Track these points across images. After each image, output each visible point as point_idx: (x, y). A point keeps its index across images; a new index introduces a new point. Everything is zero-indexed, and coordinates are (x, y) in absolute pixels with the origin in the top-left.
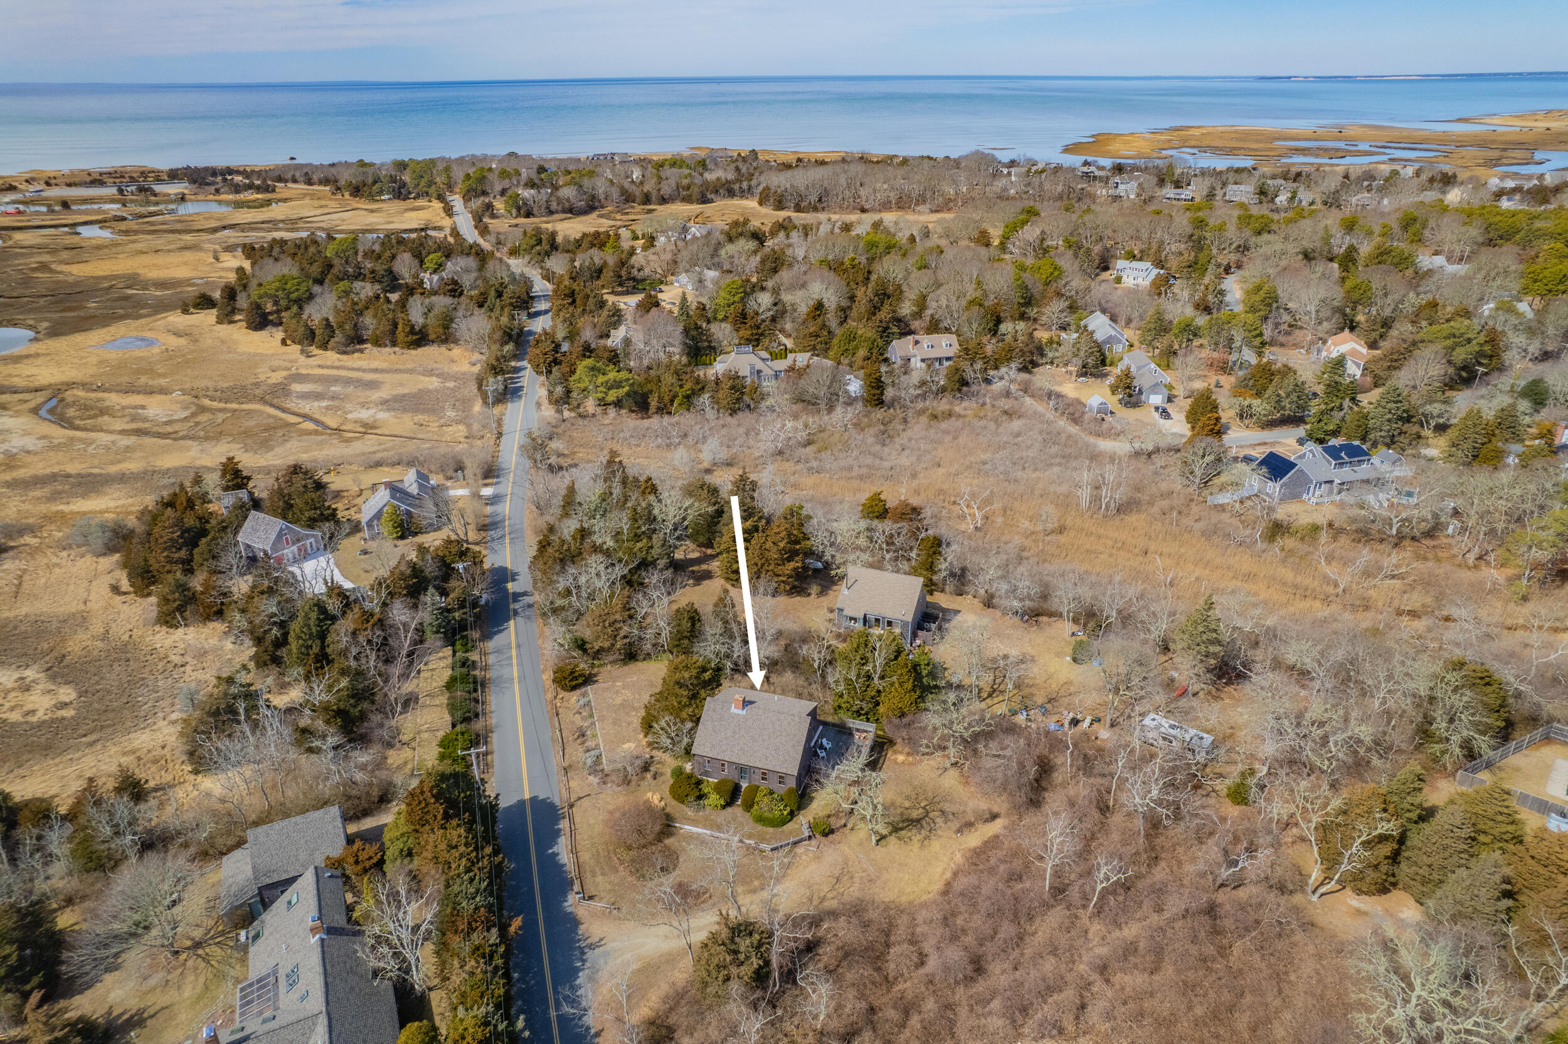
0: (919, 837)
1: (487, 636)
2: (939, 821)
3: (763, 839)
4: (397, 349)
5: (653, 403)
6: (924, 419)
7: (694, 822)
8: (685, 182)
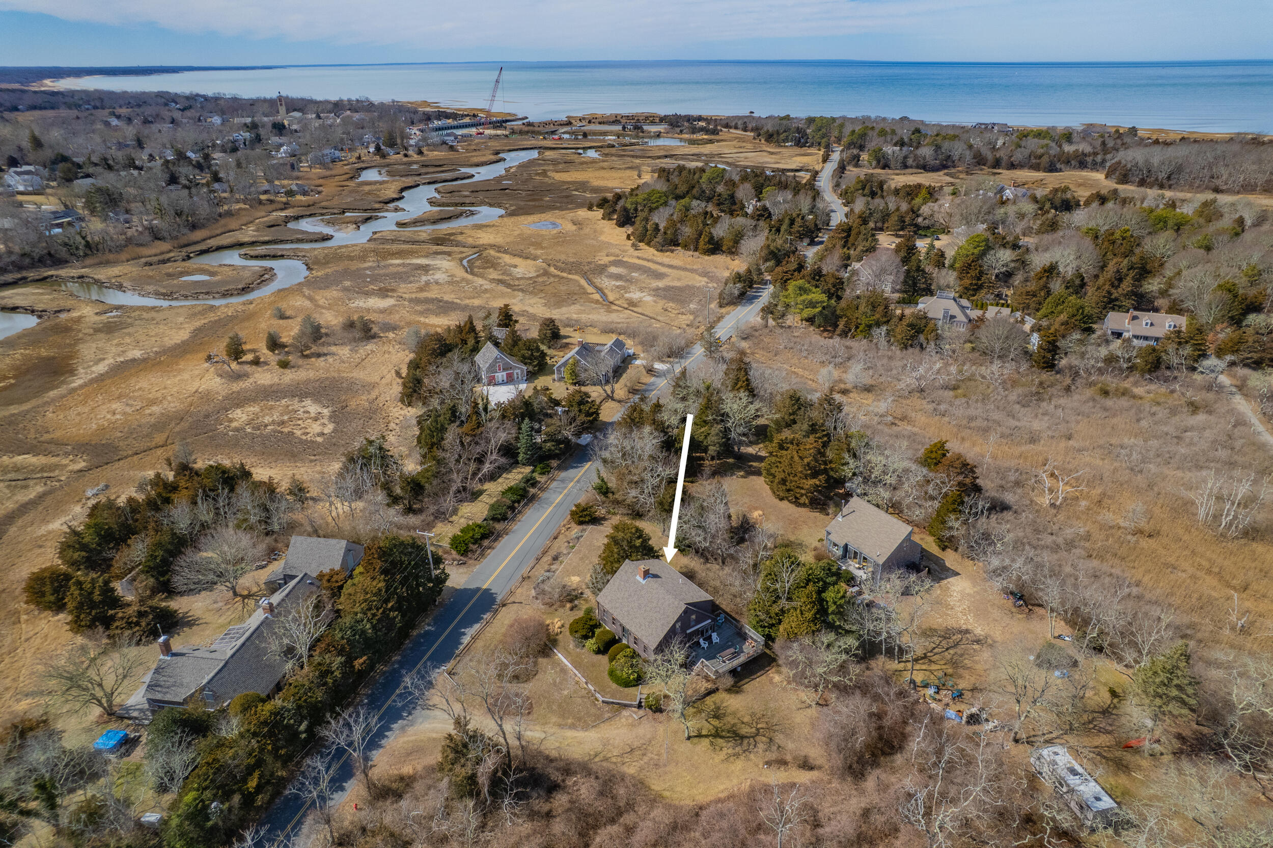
0: (730, 751)
1: (560, 468)
2: (761, 746)
3: (602, 691)
4: (697, 254)
6: (1089, 392)
7: (568, 654)
8: (1040, 151)
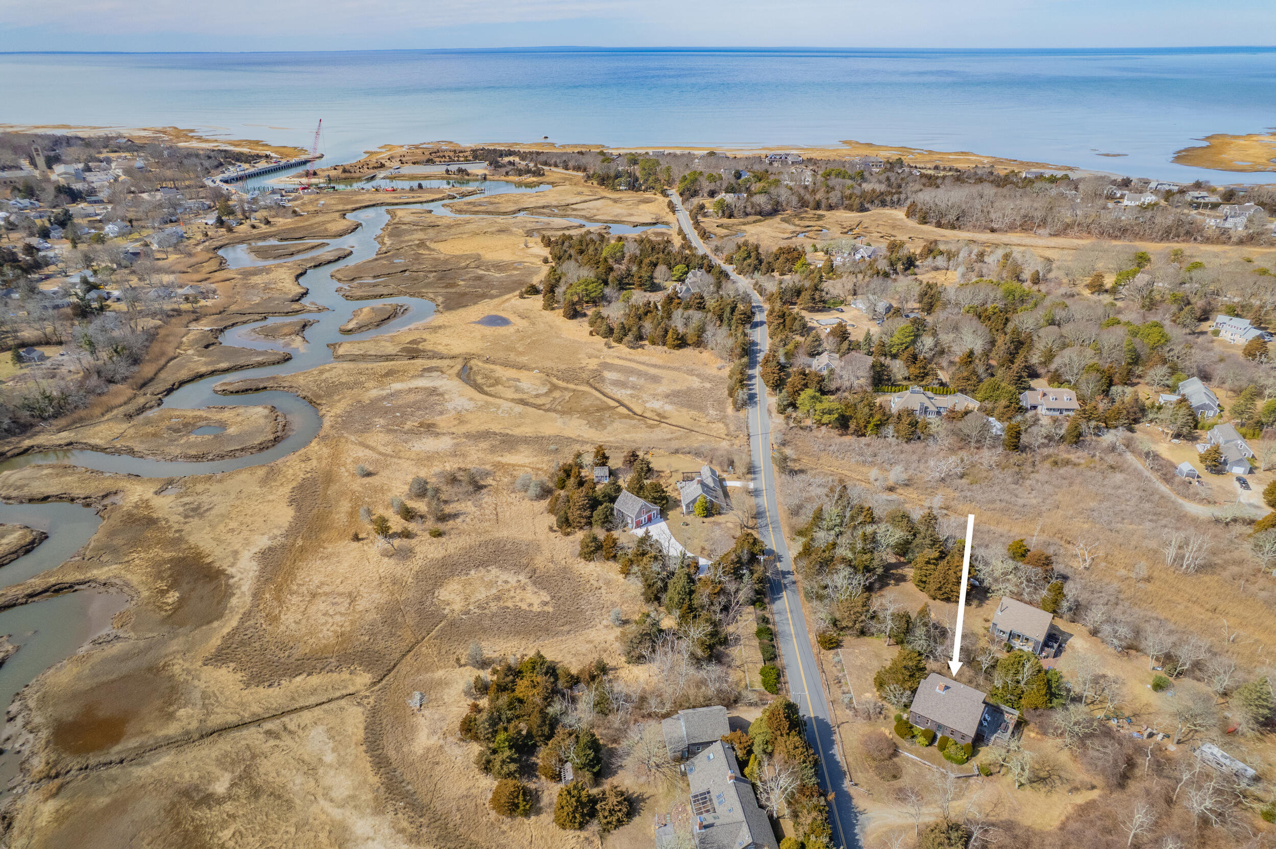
0: (1045, 790)
1: (773, 601)
2: (1058, 782)
3: (950, 770)
4: (666, 348)
5: (852, 425)
6: (1047, 464)
7: (911, 752)
8: (848, 192)
